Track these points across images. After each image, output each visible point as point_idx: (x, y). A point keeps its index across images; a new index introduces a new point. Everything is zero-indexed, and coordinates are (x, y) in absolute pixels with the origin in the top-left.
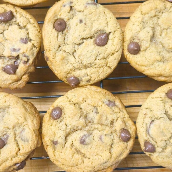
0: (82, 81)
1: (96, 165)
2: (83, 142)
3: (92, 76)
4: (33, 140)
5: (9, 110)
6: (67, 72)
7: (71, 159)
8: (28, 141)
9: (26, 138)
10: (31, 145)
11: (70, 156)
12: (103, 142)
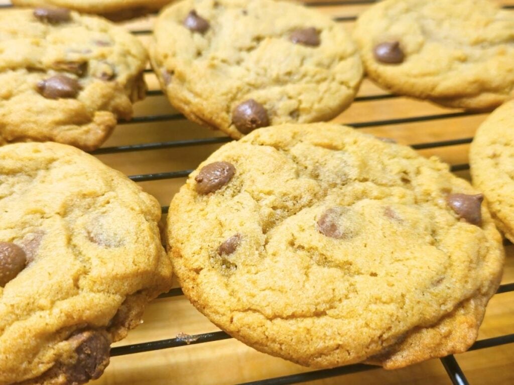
0: (275, 114)
1: (409, 291)
2: (329, 229)
3: (301, 97)
4: (140, 239)
5: (49, 175)
6: (230, 95)
7: (301, 283)
8: (120, 244)
9: (115, 234)
10: (137, 255)
11: (298, 275)
12: (402, 220)
